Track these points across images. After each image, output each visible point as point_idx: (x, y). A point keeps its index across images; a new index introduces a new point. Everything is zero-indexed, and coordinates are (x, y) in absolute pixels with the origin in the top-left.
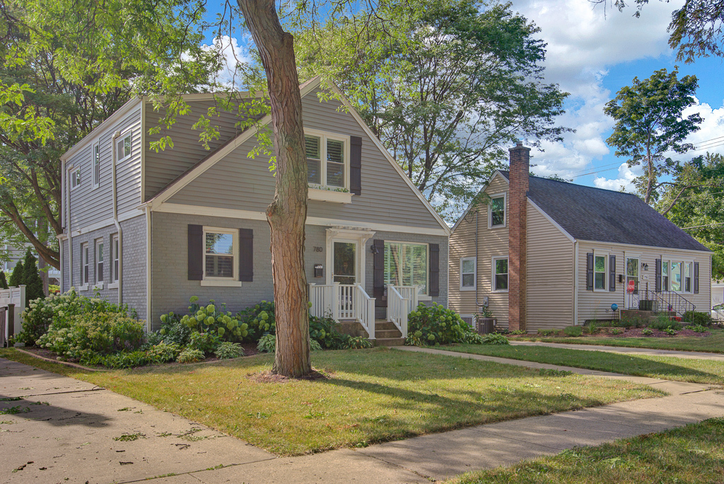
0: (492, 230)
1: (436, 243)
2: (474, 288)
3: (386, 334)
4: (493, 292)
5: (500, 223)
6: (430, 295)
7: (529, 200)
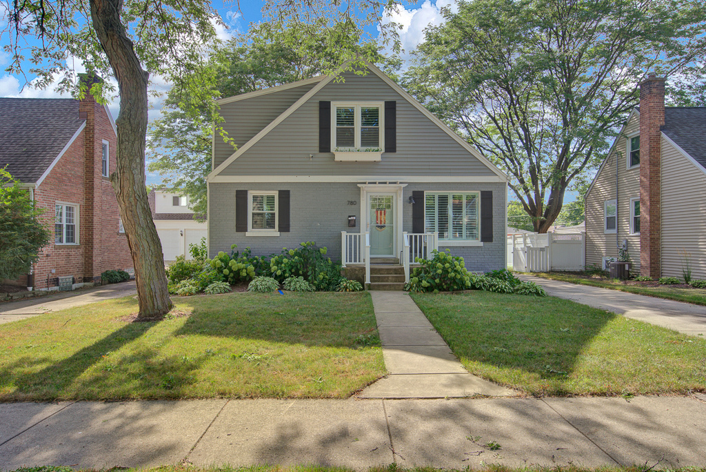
0: (630, 170)
1: (489, 190)
2: (614, 231)
3: (390, 278)
4: (631, 235)
5: (638, 162)
6: (482, 241)
7: (663, 135)
